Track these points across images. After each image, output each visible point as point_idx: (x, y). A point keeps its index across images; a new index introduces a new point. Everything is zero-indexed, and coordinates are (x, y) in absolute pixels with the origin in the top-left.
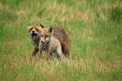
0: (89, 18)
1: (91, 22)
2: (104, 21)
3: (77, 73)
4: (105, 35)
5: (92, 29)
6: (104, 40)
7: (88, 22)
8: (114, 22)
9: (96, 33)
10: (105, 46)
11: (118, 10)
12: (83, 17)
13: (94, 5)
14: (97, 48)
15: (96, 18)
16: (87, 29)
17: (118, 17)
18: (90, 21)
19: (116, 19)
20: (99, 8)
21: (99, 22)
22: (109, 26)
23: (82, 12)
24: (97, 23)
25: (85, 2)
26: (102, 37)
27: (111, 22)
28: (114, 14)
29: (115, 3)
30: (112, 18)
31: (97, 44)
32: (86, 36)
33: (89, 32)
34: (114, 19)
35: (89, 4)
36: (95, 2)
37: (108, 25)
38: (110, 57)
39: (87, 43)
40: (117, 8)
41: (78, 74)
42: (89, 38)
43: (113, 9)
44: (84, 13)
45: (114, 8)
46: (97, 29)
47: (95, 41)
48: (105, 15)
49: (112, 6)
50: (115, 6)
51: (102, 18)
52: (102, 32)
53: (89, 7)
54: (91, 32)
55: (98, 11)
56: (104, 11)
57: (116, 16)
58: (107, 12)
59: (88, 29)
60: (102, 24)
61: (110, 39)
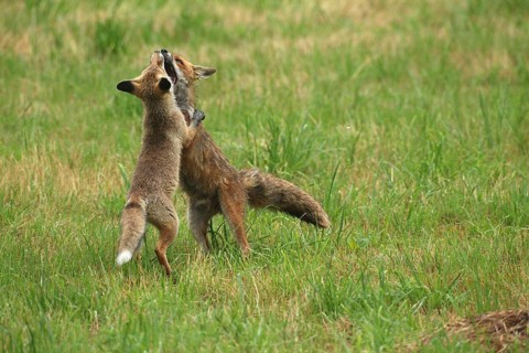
0: (36, 49)
1: (40, 61)
2: (75, 58)
3: (8, 201)
4: (81, 97)
5: (43, 79)
6: (76, 111)
7: (32, 62)
8: (102, 59)
9: (54, 91)
10: (81, 127)
11: (113, 28)
12: (17, 47)
13: (46, 13)
14: (60, 134)
15: (55, 50)
16: (29, 82)
17: (112, 47)
18: (37, 58)
19: (109, 50)
20: (61, 22)
21: (63, 61)
22: (90, 72)
23: (16, 33)
24: (56, 63)
25: (22, 6)
26: (72, 102)
27: (95, 61)
28: (104, 37)
29: (105, 8)
30: (97, 47)
31: (57, 123)
32: (29, 99)
33: (35, 88)
34: (104, 52)
35: (34, 10)
36: (50, 5)
37: (86, 69)
38: (96, 156)
39: (32, 120)
40: (109, 23)
41: (9, 205)
42: (36, 105)
43: (98, 24)
44: (21, 37)
45: (103, 21)
46: (58, 79)
47: (52, 113)
48: (77, 40)
49: (98, 17)
50: (104, 15)
51: (70, 51)
52: (71, 87)
53: (34, 18)
54: (40, 89)
55: (59, 30)
56: (74, 29)
57: (109, 44)
58: (82, 31)
59: (33, 80)
60: (71, 67)
61: (95, 107)
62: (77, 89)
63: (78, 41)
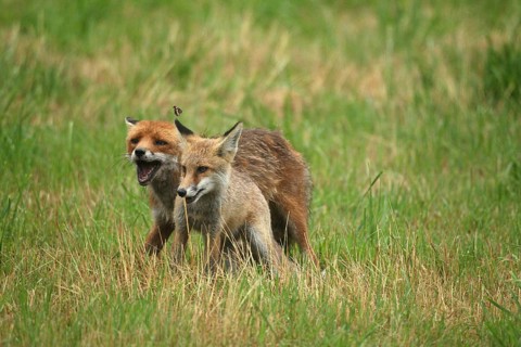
0: (392, 92)
1: (398, 109)
2: (453, 105)
3: (340, 324)
5: (401, 136)
6: (452, 185)
7: (385, 109)
8: (495, 106)
9: (418, 155)
10: (458, 212)
11: (513, 57)
12: (363, 89)
13: (410, 35)
14: (424, 221)
15: (421, 92)
16: (380, 139)
17: (511, 86)
18: (393, 105)
19: (506, 93)
20: (433, 49)
21: (433, 109)
22: (475, 126)
23: (362, 63)
24: (422, 111)
25: (372, 22)
26: (445, 172)
27: (483, 110)
28: (498, 73)
29: (502, 28)
30: (487, 89)
31: (422, 203)
32: (379, 165)
33: (389, 151)
34: (497, 96)
35: (390, 29)
37: (468, 122)
38: (480, 257)
39: (381, 200)
40: (507, 50)
41: (341, 329)
42: (390, 176)
43: (491, 52)
44: (370, 70)
45: (497, 47)
46: (424, 137)
47: (415, 188)
49: (490, 41)
50: (500, 39)
51: (445, 93)
52: (446, 150)
53: (390, 42)
54: (396, 151)
55: (430, 61)
56: (453, 60)
57: (506, 84)
58: (465, 65)
59: (386, 138)
60: (446, 119)
61: (481, 181)
62: (455, 152)
63: (457, 79)
